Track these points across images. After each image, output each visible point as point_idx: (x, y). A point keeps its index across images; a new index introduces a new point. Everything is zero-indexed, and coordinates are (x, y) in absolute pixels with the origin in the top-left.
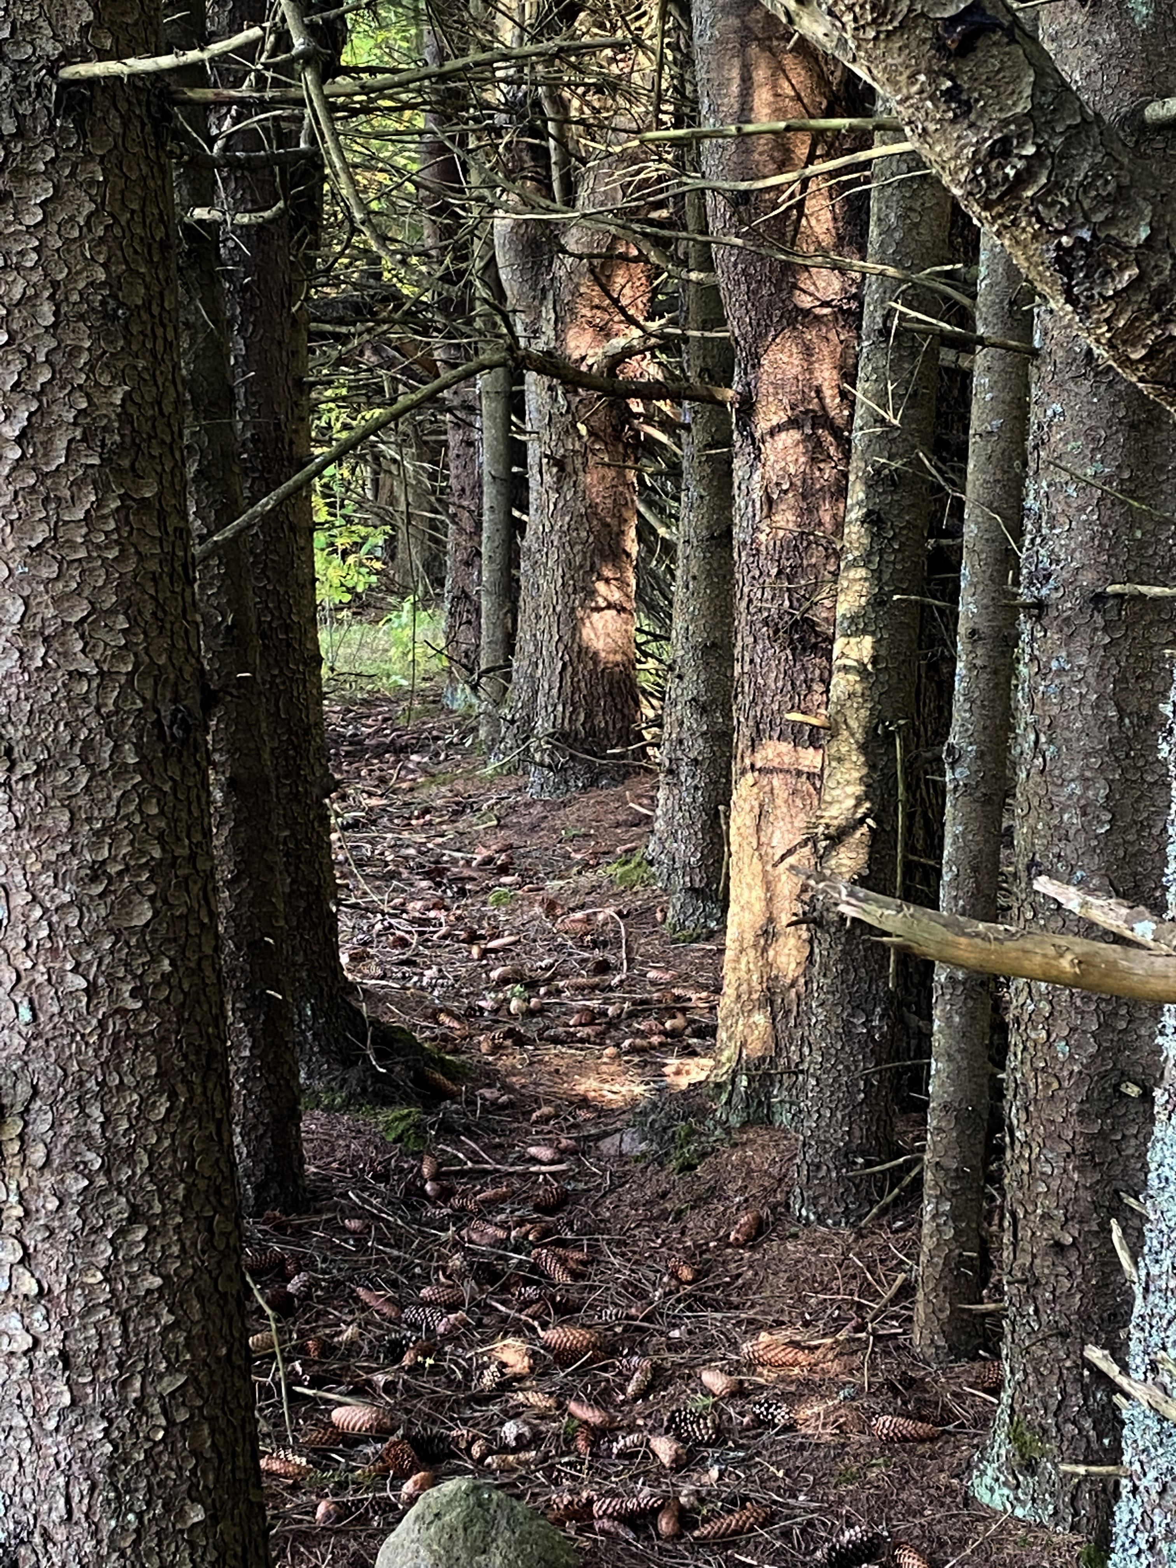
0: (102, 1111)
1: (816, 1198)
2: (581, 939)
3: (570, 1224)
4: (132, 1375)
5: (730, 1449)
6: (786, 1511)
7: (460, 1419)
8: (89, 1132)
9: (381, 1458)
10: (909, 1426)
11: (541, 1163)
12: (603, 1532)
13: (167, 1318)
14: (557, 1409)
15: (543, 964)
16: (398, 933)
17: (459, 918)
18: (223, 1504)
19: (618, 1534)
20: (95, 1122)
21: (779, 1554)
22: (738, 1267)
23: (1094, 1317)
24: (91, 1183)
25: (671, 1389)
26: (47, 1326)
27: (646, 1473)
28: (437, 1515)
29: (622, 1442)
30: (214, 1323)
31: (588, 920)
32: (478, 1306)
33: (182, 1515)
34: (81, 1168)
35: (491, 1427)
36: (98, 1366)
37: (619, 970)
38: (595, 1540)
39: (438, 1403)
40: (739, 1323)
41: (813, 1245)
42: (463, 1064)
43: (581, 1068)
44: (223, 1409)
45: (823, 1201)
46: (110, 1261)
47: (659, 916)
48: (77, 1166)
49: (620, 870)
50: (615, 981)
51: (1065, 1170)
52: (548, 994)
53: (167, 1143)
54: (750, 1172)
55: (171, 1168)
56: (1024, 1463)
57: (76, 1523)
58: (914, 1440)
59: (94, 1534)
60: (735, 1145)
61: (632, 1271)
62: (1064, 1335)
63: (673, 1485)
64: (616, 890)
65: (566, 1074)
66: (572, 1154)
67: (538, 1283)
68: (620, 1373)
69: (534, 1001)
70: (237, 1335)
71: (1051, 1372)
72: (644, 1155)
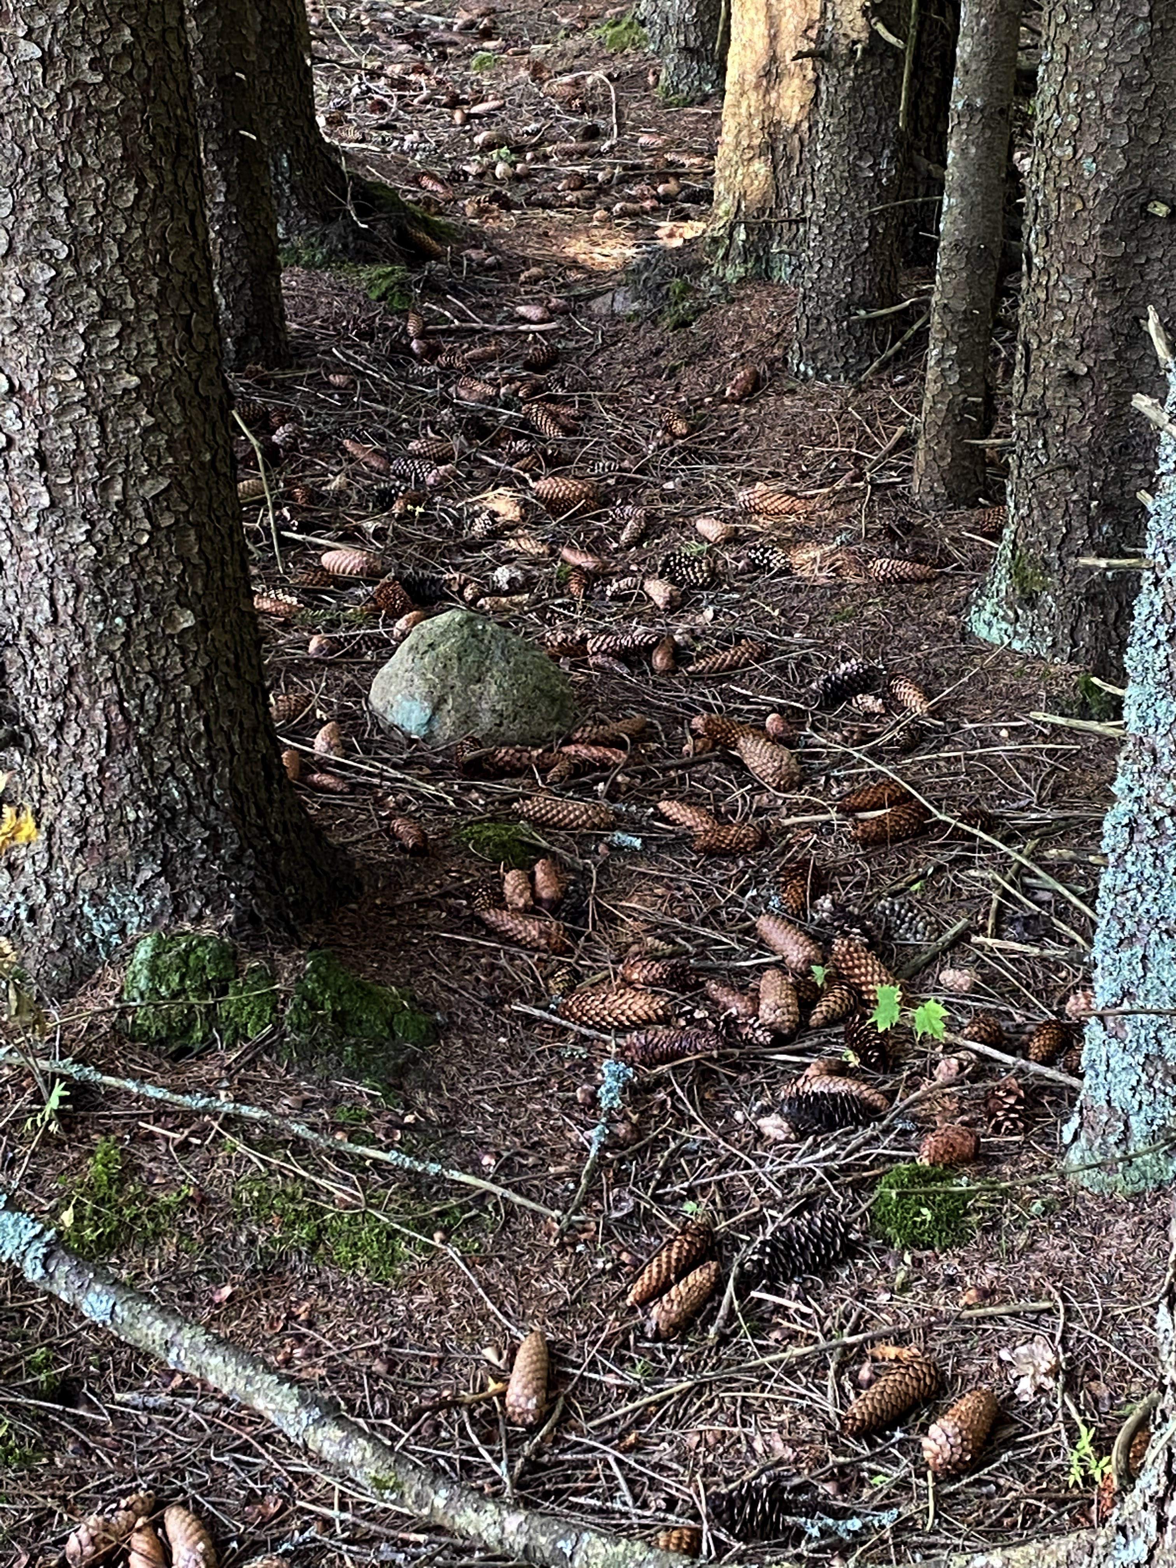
0: (66, 195)
1: (815, 352)
2: (569, 103)
3: (561, 381)
4: (112, 478)
5: (725, 591)
6: (781, 648)
7: (453, 565)
8: (53, 218)
9: (372, 598)
10: (906, 568)
11: (530, 322)
12: (597, 667)
13: (147, 420)
14: (550, 555)
15: (528, 129)
16: (376, 97)
17: (440, 83)
18: (213, 611)
19: (612, 669)
20: (58, 206)
21: (774, 687)
22: (733, 422)
23: (1105, 449)
24: (58, 273)
25: (665, 538)
26: (20, 425)
27: (640, 615)
28: (432, 646)
29: (616, 585)
30: (196, 427)
31: (576, 83)
32: (468, 459)
33: (171, 620)
34: (46, 257)
35: (483, 571)
36: (76, 467)
37: (608, 135)
38: (590, 675)
39: (429, 549)
40: (734, 476)
41: (810, 399)
42: (448, 226)
43: (571, 230)
44: (209, 517)
45: (821, 356)
46: (83, 358)
47: (651, 79)
48: (41, 255)
49: (610, 32)
50: (605, 146)
51: (1084, 297)
52: (535, 159)
53: (137, 233)
54: (747, 327)
55: (142, 261)
56: (1025, 597)
57: (62, 626)
58: (912, 581)
59: (82, 637)
60: (731, 301)
61: (626, 426)
62: (1072, 468)
63: (668, 624)
64: (605, 52)
65: (555, 237)
66: (562, 314)
67: (529, 438)
68: (613, 522)
69: (519, 166)
70: (221, 442)
71: (1057, 506)
72: (637, 314)
